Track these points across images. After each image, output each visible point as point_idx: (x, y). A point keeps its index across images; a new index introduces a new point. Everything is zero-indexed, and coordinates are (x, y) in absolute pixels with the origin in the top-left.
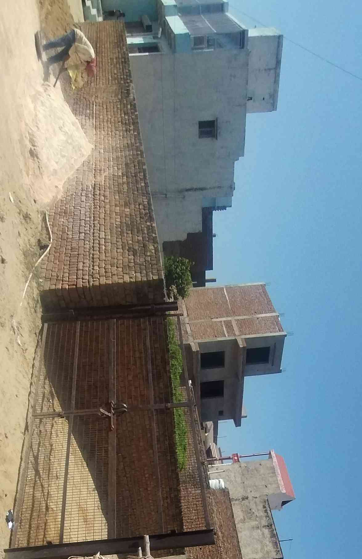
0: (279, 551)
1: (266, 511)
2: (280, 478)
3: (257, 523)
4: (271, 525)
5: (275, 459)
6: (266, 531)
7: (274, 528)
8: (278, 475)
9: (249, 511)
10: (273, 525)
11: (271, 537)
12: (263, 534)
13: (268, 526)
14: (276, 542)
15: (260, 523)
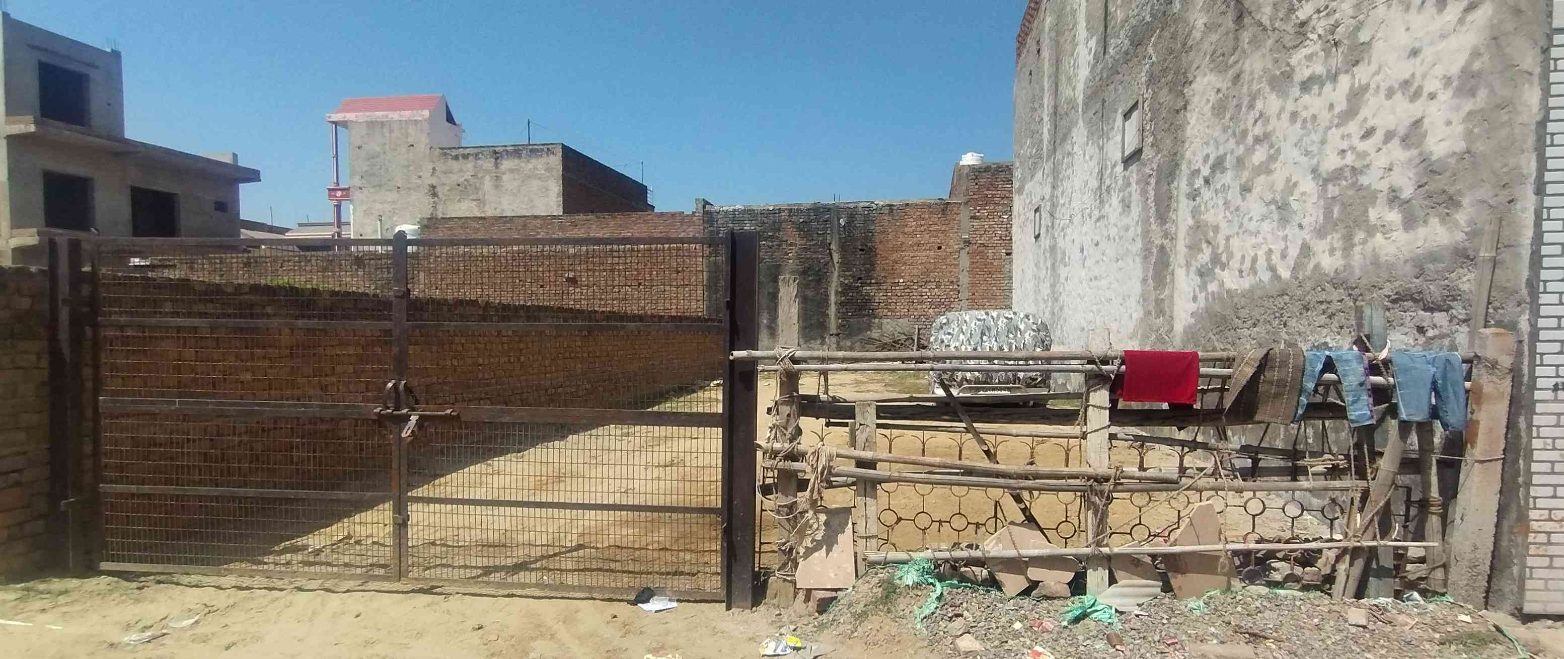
0: (548, 149)
1: (466, 157)
2: (395, 116)
3: (487, 178)
4: (495, 152)
5: (350, 116)
6: (507, 164)
7: (501, 149)
8: (387, 116)
9: (460, 188)
10: (497, 149)
11: (520, 157)
12: (512, 171)
13: (497, 159)
14: (531, 151)
15: (487, 171)
